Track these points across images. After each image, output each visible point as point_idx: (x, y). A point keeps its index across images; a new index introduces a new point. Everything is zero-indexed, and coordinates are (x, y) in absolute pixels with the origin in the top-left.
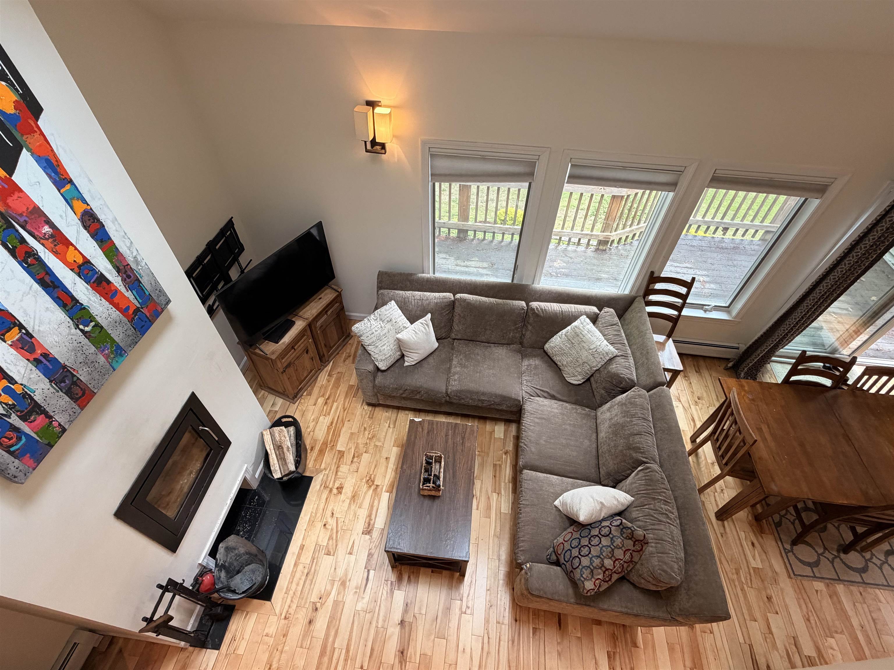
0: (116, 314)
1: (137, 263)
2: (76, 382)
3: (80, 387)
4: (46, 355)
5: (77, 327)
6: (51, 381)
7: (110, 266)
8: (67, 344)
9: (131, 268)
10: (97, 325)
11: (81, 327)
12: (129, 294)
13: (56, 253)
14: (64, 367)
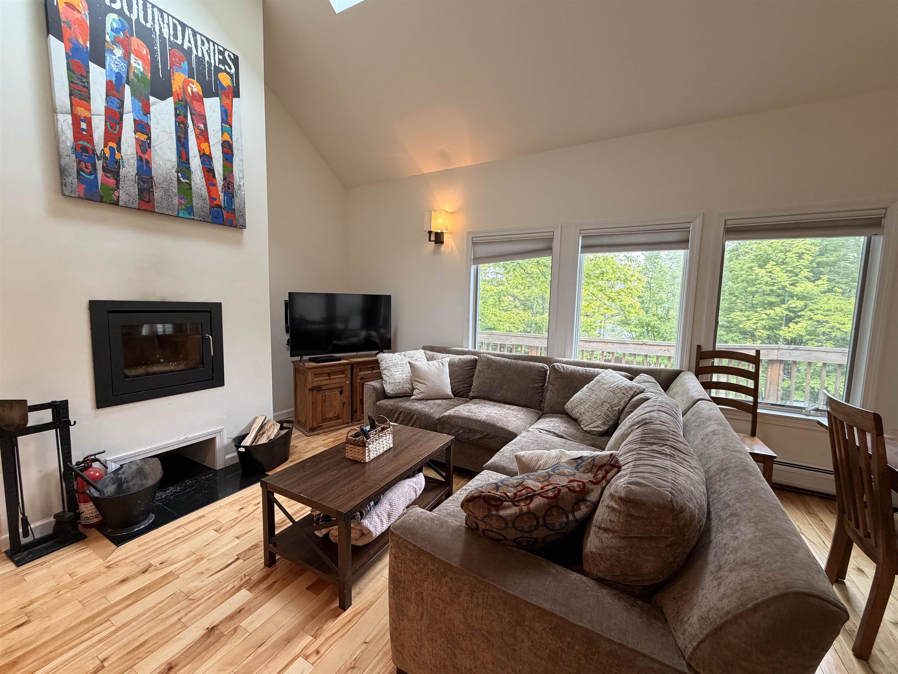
0: (205, 192)
1: (239, 188)
2: (150, 192)
3: (149, 196)
4: (148, 162)
5: (178, 172)
6: (137, 174)
7: (221, 172)
8: (164, 172)
9: (233, 186)
10: (189, 184)
11: (180, 175)
12: (222, 195)
13: (197, 138)
14: (152, 178)
